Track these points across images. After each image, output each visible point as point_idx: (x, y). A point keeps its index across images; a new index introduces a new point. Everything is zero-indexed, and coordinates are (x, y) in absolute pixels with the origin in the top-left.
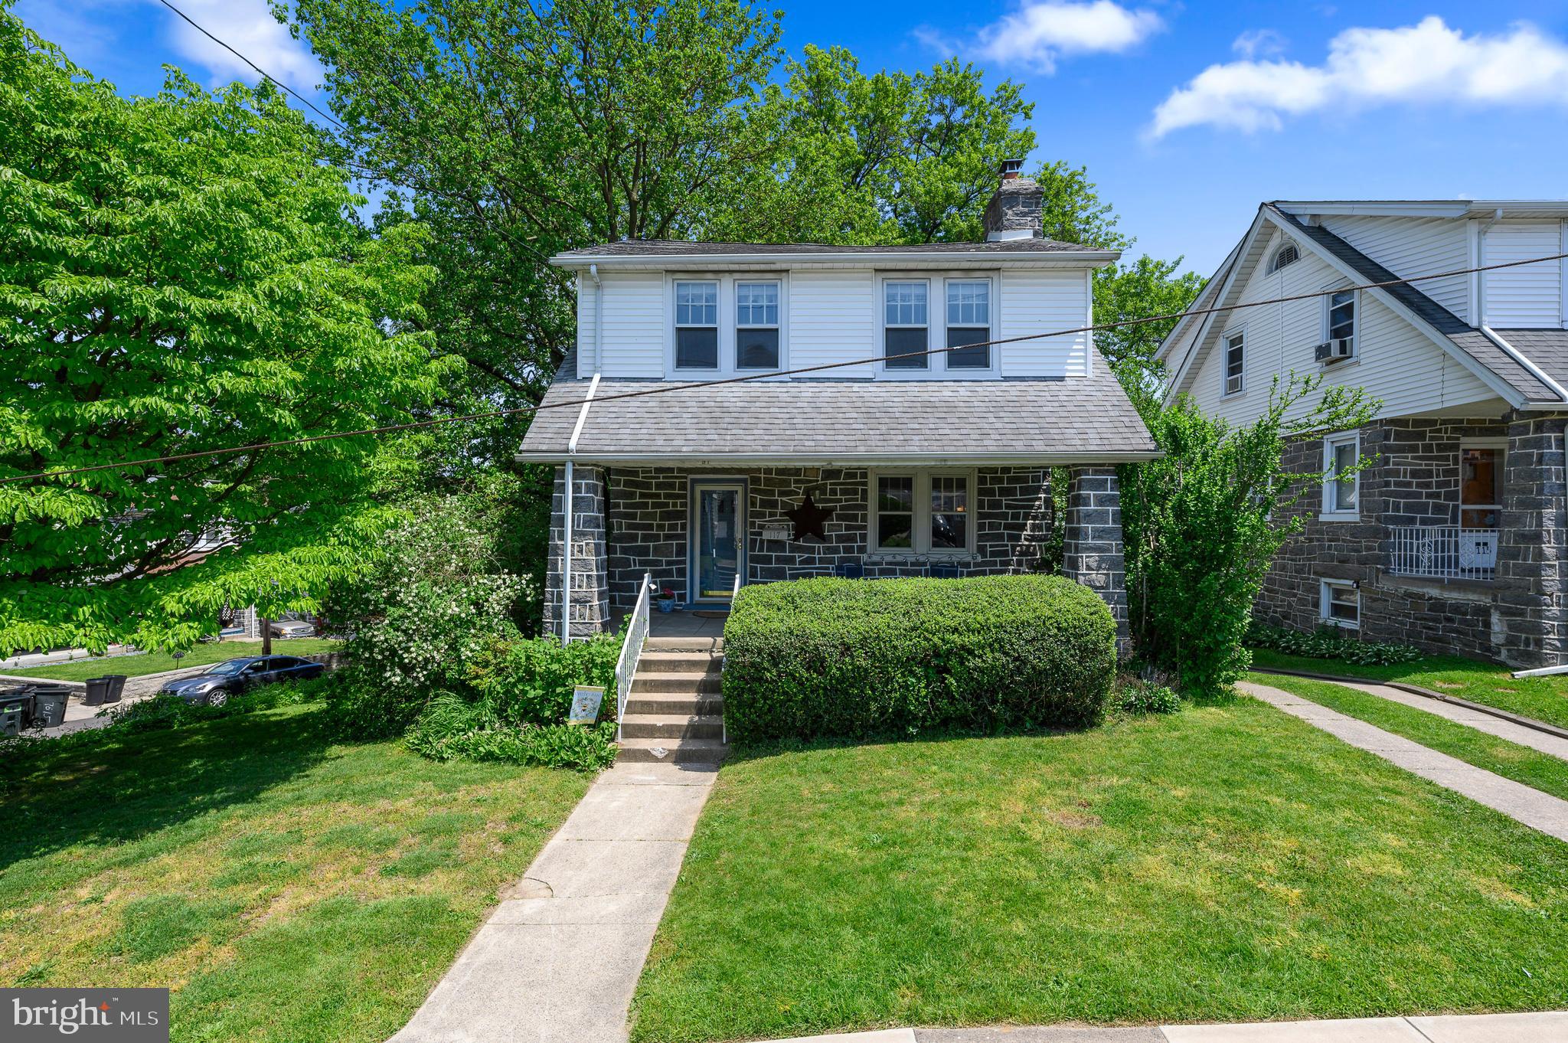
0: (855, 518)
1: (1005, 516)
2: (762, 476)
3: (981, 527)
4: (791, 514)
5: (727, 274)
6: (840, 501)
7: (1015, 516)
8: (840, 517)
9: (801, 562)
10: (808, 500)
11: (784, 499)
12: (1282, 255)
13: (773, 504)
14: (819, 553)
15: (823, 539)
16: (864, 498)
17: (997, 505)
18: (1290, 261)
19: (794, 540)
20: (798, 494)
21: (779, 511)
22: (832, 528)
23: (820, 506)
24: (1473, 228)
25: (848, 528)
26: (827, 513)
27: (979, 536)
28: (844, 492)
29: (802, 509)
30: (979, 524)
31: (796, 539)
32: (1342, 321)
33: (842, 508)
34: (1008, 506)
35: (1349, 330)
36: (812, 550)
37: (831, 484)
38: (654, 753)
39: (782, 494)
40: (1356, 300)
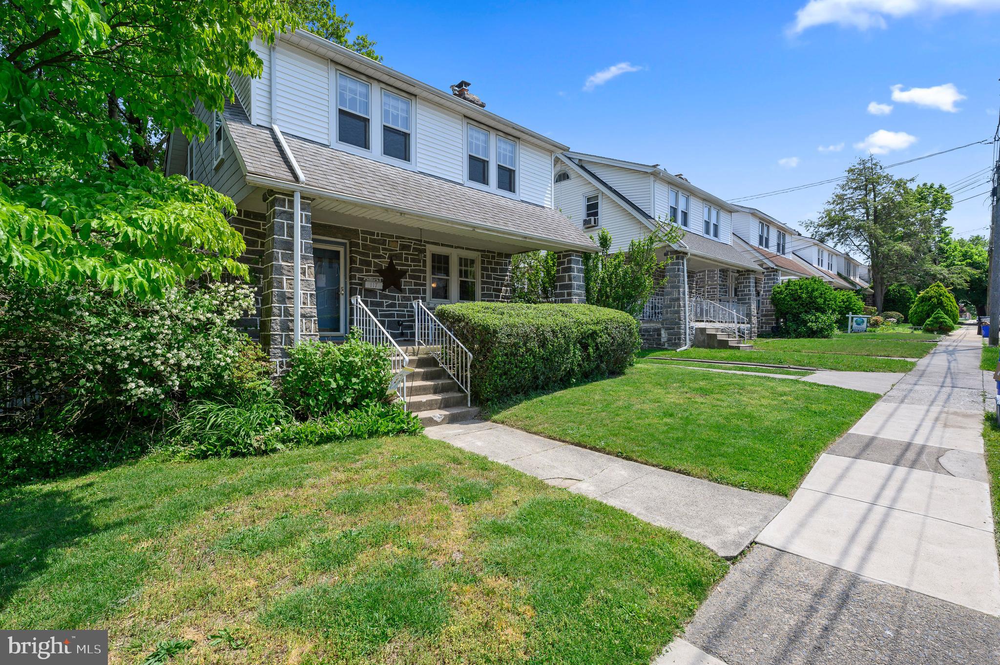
0: (419, 278)
1: (493, 284)
2: (360, 242)
3: (483, 289)
4: (380, 272)
5: (376, 82)
6: (410, 266)
7: (497, 284)
8: (411, 277)
9: (387, 306)
10: (391, 263)
11: (376, 260)
12: (560, 176)
13: (368, 264)
14: (398, 300)
15: (401, 291)
16: (425, 266)
17: (489, 277)
18: (564, 179)
19: (383, 290)
20: (385, 258)
21: (372, 269)
22: (406, 283)
23: (399, 268)
24: (652, 178)
25: (416, 284)
26: (403, 274)
27: (482, 294)
28: (413, 260)
29: (387, 268)
30: (482, 287)
31: (384, 290)
32: (592, 209)
33: (412, 271)
34: (495, 278)
35: (596, 214)
36: (394, 298)
37: (405, 254)
38: (435, 419)
39: (374, 257)
40: (600, 201)
